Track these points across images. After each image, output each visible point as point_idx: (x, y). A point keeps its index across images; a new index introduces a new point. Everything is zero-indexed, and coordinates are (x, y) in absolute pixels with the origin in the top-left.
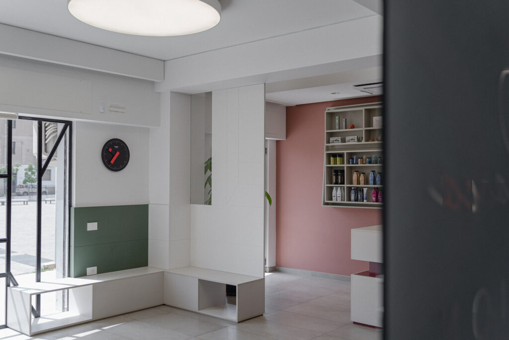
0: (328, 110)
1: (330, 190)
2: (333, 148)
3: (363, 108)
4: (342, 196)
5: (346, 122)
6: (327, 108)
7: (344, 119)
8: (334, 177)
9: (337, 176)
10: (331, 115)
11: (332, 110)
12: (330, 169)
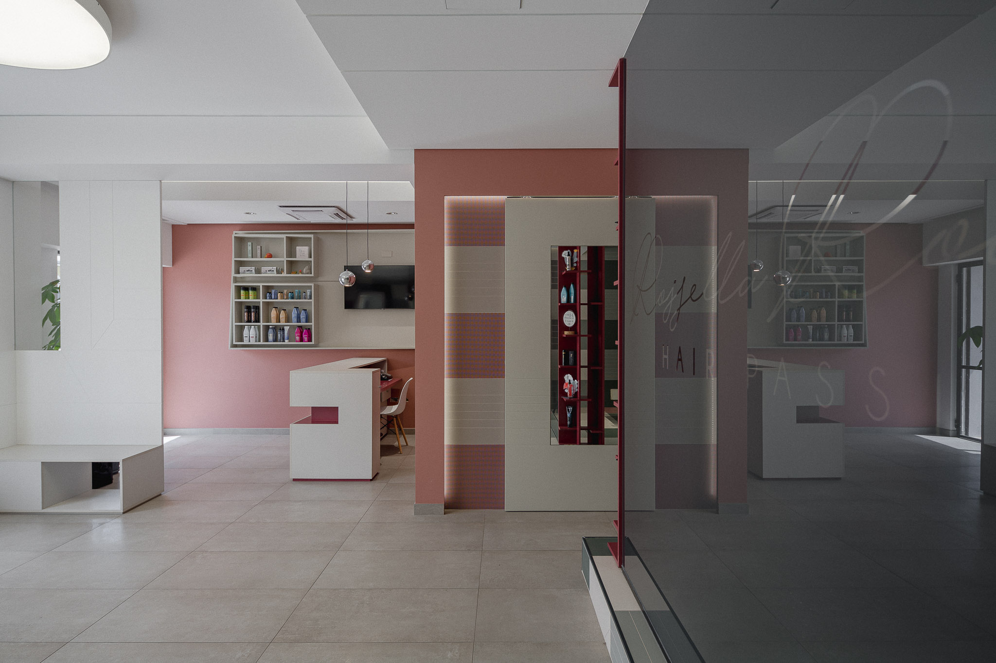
0: (236, 233)
1: (240, 329)
2: (243, 279)
3: (284, 236)
4: (256, 337)
5: (261, 250)
6: (234, 232)
7: (259, 247)
8: (246, 314)
9: (249, 312)
10: (240, 241)
11: (241, 234)
12: (239, 305)
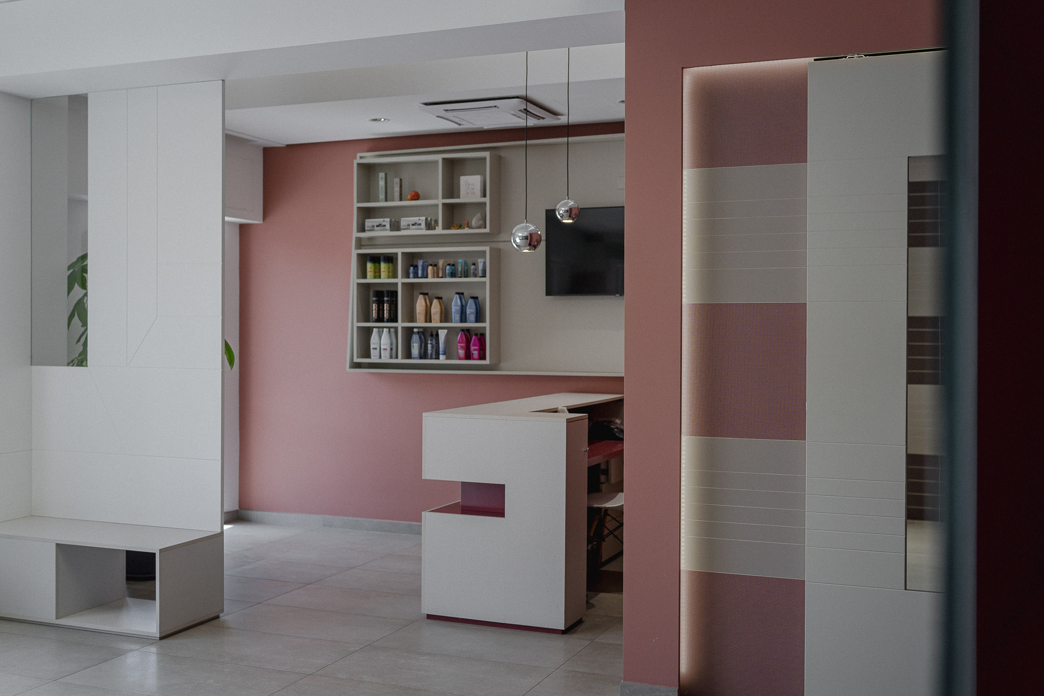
0: (361, 157)
1: (366, 334)
2: (371, 242)
3: (439, 158)
4: (391, 349)
5: (401, 186)
6: (359, 155)
7: (397, 180)
8: (374, 306)
9: (380, 303)
10: (368, 170)
11: (370, 158)
12: (364, 289)
